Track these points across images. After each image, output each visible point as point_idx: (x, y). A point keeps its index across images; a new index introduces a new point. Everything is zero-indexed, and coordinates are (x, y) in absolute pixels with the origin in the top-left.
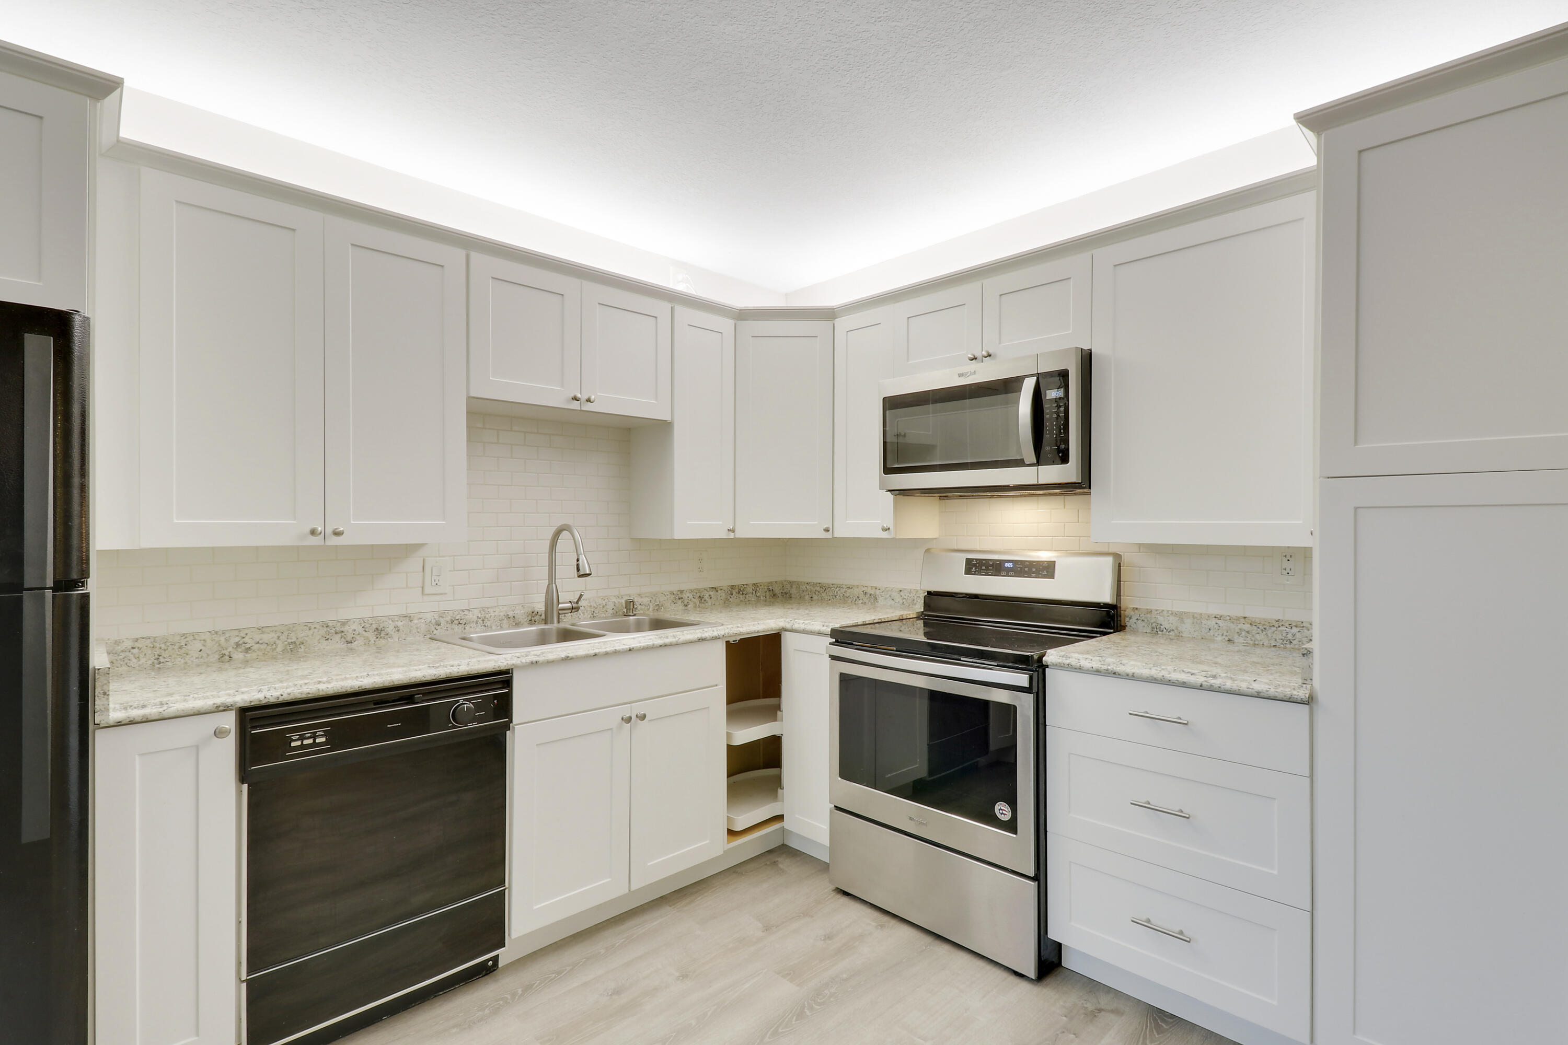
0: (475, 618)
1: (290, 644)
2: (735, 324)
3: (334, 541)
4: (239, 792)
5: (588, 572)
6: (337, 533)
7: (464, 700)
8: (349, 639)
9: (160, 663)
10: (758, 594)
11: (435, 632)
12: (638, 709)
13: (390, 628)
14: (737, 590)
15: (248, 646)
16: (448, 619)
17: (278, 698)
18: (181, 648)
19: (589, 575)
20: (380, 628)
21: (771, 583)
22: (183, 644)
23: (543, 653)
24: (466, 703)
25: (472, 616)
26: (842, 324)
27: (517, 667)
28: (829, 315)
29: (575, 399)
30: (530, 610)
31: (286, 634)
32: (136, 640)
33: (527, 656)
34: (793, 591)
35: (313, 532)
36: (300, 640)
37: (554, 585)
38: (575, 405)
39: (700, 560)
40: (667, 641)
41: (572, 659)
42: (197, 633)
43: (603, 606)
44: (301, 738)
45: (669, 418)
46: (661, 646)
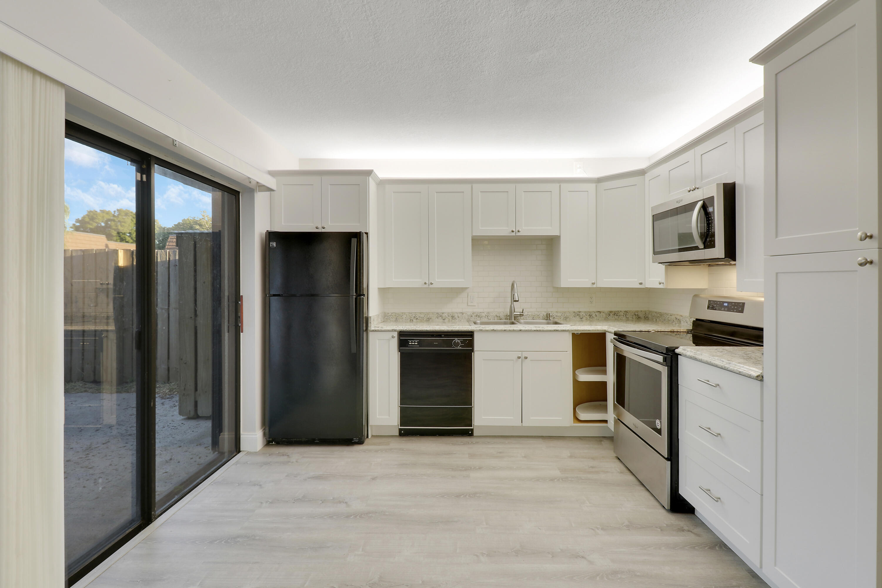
0: (485, 316)
1: (428, 318)
2: (596, 186)
3: (431, 286)
4: (398, 353)
5: (517, 300)
6: (432, 284)
7: (457, 339)
8: (444, 319)
9: (397, 320)
10: (628, 316)
11: (471, 319)
12: (525, 354)
13: (456, 317)
14: (613, 313)
15: (417, 318)
16: (475, 315)
17: (406, 330)
20: (453, 316)
21: (637, 311)
22: (402, 315)
23: (485, 327)
25: (483, 315)
26: (648, 176)
27: (475, 331)
28: (642, 173)
29: (513, 231)
30: (506, 314)
31: (427, 315)
32: (392, 313)
33: (479, 327)
34: (650, 316)
35: (425, 283)
36: (430, 317)
37: (513, 305)
38: (513, 234)
39: (591, 298)
40: (538, 329)
41: (495, 331)
42: (406, 313)
43: (538, 315)
44: (412, 342)
45: (558, 234)
46: (535, 331)
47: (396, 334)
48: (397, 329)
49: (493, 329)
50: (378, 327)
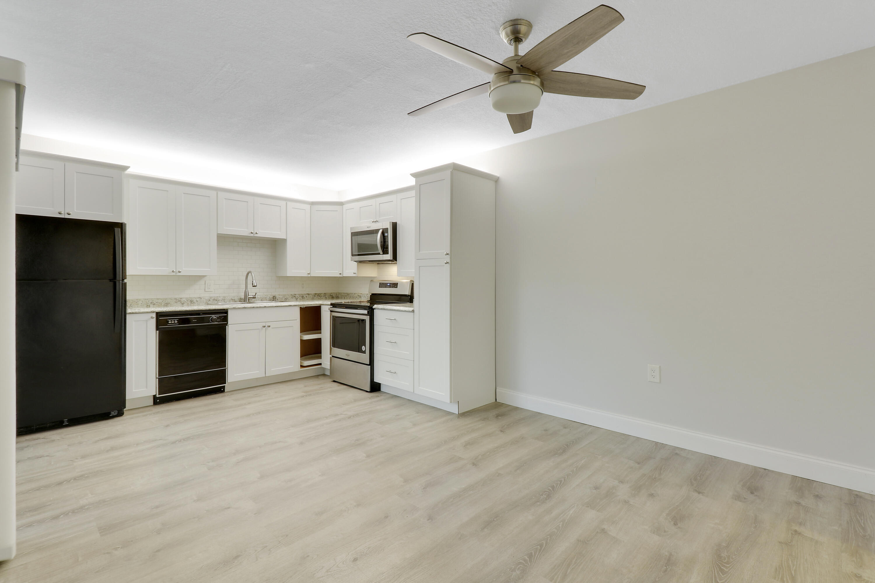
0: (221, 299)
1: (166, 303)
2: (310, 206)
3: (179, 274)
4: (156, 333)
5: (256, 285)
6: (179, 272)
8: (183, 303)
10: (326, 297)
11: (209, 303)
12: (269, 324)
13: (195, 301)
14: (317, 295)
15: (154, 303)
16: (213, 299)
17: (166, 311)
18: (136, 302)
19: (256, 286)
20: (191, 300)
21: (332, 293)
22: (137, 301)
23: (236, 306)
24: (214, 317)
25: (220, 299)
26: (345, 207)
27: (230, 309)
28: (341, 204)
29: (252, 233)
30: (240, 298)
31: (165, 300)
33: (232, 306)
34: (340, 296)
35: (173, 271)
36: (169, 302)
37: (247, 290)
38: (252, 235)
39: (303, 284)
40: (278, 305)
41: (246, 308)
43: (265, 298)
44: (171, 321)
45: (285, 238)
46: (275, 306)
47: (154, 315)
48: (156, 310)
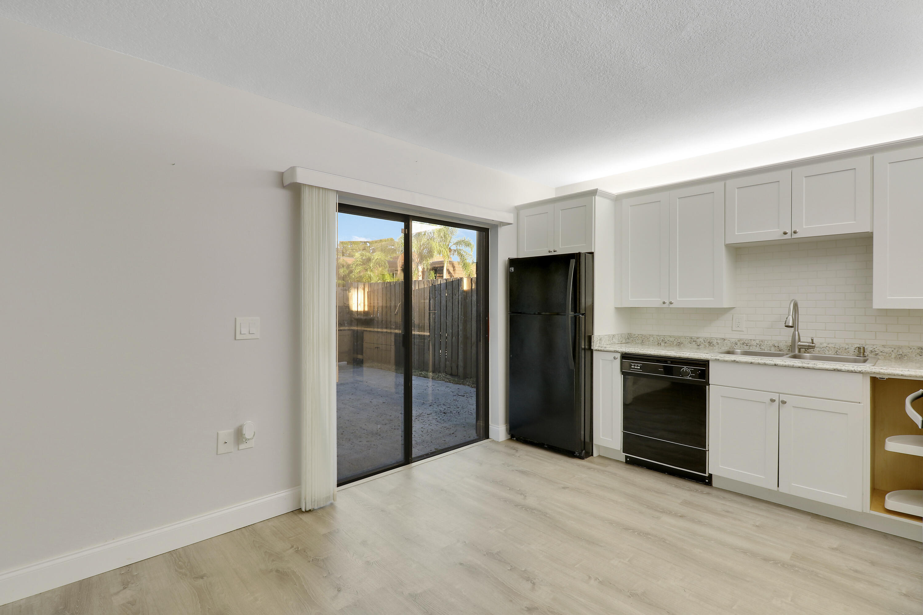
1: (678, 342)
3: (671, 306)
4: (621, 376)
6: (671, 303)
8: (698, 344)
9: (643, 342)
16: (742, 342)
17: (628, 352)
18: (648, 339)
20: (710, 342)
25: (754, 343)
27: (712, 360)
29: (785, 233)
32: (639, 335)
35: (664, 303)
36: (682, 342)
37: (797, 332)
38: (786, 237)
42: (653, 335)
43: (846, 349)
45: (869, 230)
46: (799, 367)
47: (618, 356)
48: (619, 350)
49: (735, 361)
50: (602, 347)
